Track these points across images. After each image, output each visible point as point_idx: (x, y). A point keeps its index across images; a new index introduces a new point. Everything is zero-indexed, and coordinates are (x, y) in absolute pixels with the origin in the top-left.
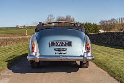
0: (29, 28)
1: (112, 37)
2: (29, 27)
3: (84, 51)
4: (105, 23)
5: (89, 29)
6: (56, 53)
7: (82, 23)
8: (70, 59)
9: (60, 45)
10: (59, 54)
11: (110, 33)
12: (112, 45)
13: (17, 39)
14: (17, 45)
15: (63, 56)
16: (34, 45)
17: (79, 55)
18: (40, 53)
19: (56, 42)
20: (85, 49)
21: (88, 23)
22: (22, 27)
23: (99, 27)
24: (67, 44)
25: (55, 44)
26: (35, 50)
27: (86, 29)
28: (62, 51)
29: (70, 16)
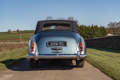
0: (23, 33)
1: (117, 40)
2: (23, 31)
3: (78, 50)
4: (114, 26)
5: (95, 33)
6: (53, 52)
7: (87, 26)
8: (65, 57)
9: (57, 45)
10: (56, 52)
11: (115, 37)
12: (118, 50)
13: (11, 45)
14: (11, 51)
15: (59, 55)
16: (34, 45)
17: (73, 54)
18: (39, 52)
19: (53, 43)
20: (79, 48)
21: (94, 26)
22: (15, 31)
23: (107, 31)
24: (63, 44)
25: (52, 44)
26: (34, 50)
27: (92, 33)
28: (58, 50)
29: (73, 18)
